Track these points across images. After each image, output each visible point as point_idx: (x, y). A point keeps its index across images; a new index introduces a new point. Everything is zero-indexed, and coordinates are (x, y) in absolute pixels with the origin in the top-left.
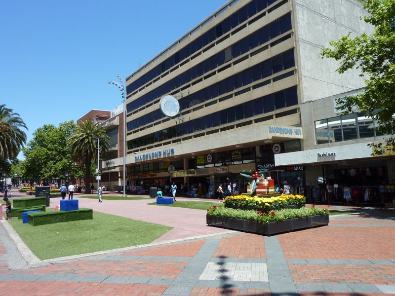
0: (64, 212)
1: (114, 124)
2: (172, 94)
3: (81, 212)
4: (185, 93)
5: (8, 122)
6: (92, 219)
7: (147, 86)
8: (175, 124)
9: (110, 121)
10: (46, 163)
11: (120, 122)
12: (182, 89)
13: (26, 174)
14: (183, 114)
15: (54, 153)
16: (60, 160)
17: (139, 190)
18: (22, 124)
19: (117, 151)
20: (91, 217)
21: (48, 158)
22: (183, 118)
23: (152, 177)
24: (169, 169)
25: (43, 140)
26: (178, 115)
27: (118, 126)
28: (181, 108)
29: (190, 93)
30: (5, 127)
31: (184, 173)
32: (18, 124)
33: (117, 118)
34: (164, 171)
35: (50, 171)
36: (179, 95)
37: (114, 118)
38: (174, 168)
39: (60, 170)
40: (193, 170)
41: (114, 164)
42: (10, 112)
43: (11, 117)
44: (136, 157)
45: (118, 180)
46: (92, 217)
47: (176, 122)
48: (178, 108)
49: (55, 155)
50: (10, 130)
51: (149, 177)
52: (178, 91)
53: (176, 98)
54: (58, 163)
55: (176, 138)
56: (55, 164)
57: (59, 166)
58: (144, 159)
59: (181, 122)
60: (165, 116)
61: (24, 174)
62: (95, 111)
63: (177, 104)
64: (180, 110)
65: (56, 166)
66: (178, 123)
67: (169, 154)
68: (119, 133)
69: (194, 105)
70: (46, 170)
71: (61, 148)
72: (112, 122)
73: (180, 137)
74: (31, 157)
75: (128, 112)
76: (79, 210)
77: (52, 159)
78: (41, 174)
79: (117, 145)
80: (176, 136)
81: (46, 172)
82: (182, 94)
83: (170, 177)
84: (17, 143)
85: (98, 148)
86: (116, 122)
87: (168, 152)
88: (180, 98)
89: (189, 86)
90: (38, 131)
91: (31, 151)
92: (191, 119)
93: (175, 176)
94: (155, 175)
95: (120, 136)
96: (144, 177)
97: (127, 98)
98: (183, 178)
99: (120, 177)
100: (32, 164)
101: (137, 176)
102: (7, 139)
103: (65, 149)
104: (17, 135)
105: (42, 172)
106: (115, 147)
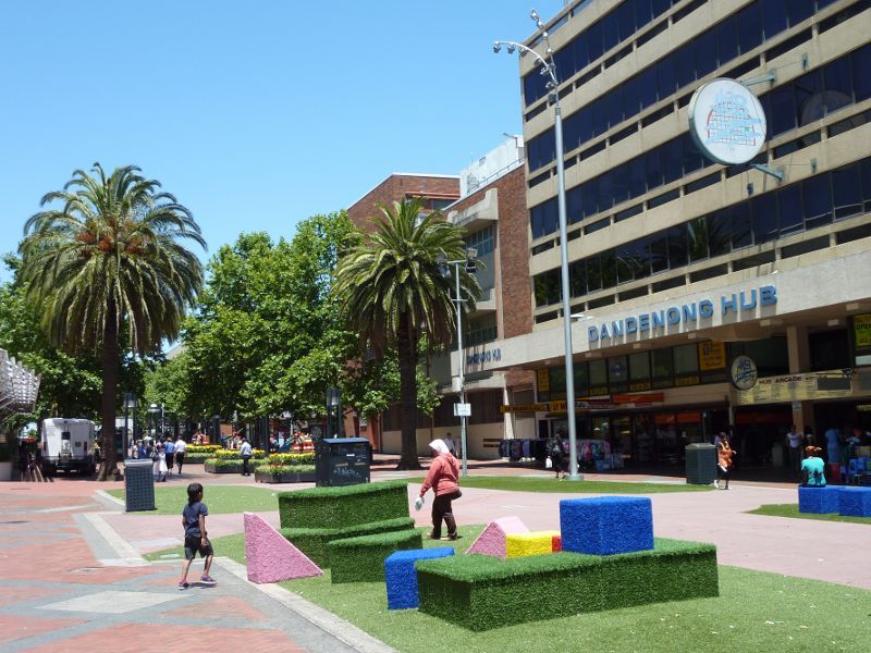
0: (599, 558)
1: (481, 216)
2: (733, 74)
3: (668, 558)
4: (788, 67)
5: (148, 219)
6: (715, 593)
7: (609, 63)
8: (745, 195)
9: (461, 207)
10: (255, 362)
11: (501, 209)
12: (771, 54)
13: (191, 403)
14: (779, 152)
15: (284, 325)
16: (305, 352)
17: (602, 455)
18: (188, 228)
19: (492, 314)
20: (709, 588)
21: (265, 347)
22: (782, 170)
23: (645, 406)
24: (735, 370)
25: (238, 288)
26: (760, 159)
27: (495, 221)
28: (774, 127)
29: (812, 65)
30: (136, 237)
31: (793, 387)
32: (177, 227)
33: (491, 195)
34: (701, 383)
35: (274, 389)
36: (760, 78)
37: (479, 196)
38: (753, 367)
39: (307, 386)
40: (837, 374)
41: (498, 358)
42: (148, 191)
43: (153, 205)
44: (592, 331)
45: (502, 419)
46: (715, 584)
47: (750, 188)
48: (761, 129)
49: (286, 335)
50: (152, 248)
51: (632, 406)
52: (754, 63)
53: (747, 86)
54: (297, 362)
55: (752, 250)
56: (287, 364)
57: (303, 371)
58: (631, 333)
59: (772, 185)
60: (709, 160)
61: (183, 403)
62: (401, 180)
63: (757, 112)
64: (768, 138)
65: (292, 372)
66: (758, 191)
67: (751, 308)
68: (498, 251)
69: (831, 110)
70: (259, 388)
71: (304, 307)
72: (470, 212)
73: (768, 246)
74: (205, 344)
75: (532, 169)
76: (658, 549)
77: (275, 350)
78: (242, 400)
79: (493, 291)
80: (749, 243)
81: (258, 393)
82: (772, 71)
83: (726, 404)
84: (176, 292)
85: (459, 299)
86: (488, 209)
87: (748, 302)
88: (765, 87)
89: (805, 36)
90: (223, 257)
91: (202, 325)
92: (821, 168)
93: (748, 398)
94: (661, 398)
95: (502, 258)
96: (611, 408)
97: (528, 117)
98: (785, 408)
99: (507, 409)
100: (206, 368)
101: (586, 404)
102: (146, 280)
103: (317, 314)
104: (177, 265)
105: (246, 394)
106: (487, 299)
